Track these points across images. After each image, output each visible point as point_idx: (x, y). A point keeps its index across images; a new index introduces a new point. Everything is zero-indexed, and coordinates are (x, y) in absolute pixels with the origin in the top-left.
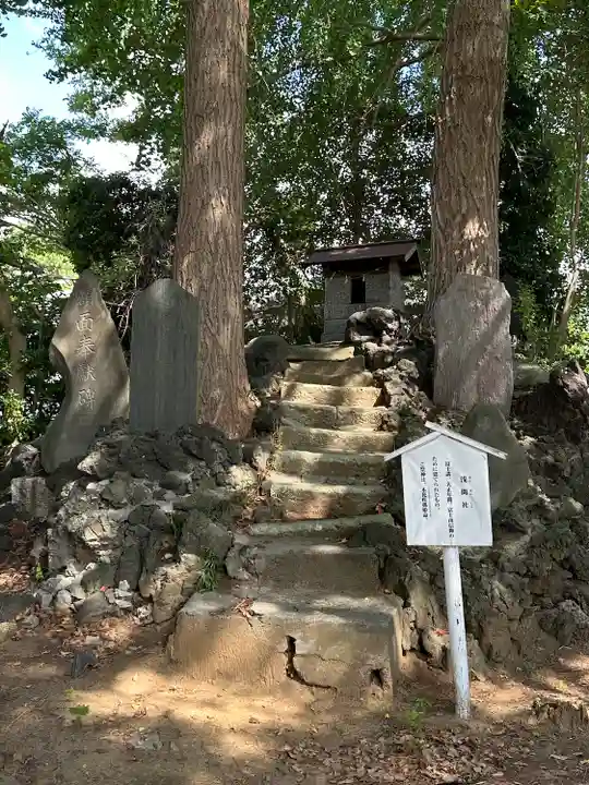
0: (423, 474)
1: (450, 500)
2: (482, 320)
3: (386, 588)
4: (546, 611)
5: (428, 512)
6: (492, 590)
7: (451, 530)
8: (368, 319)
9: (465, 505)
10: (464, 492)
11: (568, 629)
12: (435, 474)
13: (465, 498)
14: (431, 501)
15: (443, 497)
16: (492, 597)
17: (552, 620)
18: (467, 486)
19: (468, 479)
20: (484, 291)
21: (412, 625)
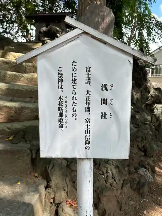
0: (61, 81)
1: (88, 110)
2: (100, 28)
3: (36, 172)
4: (132, 176)
5: (64, 123)
6: (107, 172)
7: (87, 142)
8: (48, 30)
9: (104, 115)
10: (104, 101)
11: (146, 189)
12: (74, 81)
13: (105, 108)
14: (68, 111)
15: (81, 106)
16: (107, 176)
17: (136, 182)
18: (107, 95)
19: (109, 87)
20: (102, 13)
21: (52, 201)
